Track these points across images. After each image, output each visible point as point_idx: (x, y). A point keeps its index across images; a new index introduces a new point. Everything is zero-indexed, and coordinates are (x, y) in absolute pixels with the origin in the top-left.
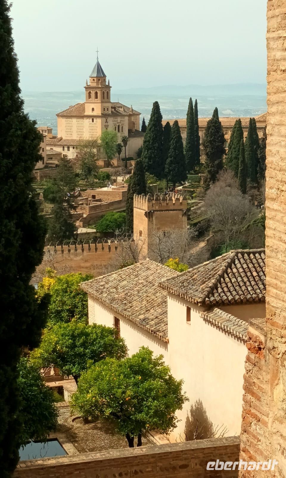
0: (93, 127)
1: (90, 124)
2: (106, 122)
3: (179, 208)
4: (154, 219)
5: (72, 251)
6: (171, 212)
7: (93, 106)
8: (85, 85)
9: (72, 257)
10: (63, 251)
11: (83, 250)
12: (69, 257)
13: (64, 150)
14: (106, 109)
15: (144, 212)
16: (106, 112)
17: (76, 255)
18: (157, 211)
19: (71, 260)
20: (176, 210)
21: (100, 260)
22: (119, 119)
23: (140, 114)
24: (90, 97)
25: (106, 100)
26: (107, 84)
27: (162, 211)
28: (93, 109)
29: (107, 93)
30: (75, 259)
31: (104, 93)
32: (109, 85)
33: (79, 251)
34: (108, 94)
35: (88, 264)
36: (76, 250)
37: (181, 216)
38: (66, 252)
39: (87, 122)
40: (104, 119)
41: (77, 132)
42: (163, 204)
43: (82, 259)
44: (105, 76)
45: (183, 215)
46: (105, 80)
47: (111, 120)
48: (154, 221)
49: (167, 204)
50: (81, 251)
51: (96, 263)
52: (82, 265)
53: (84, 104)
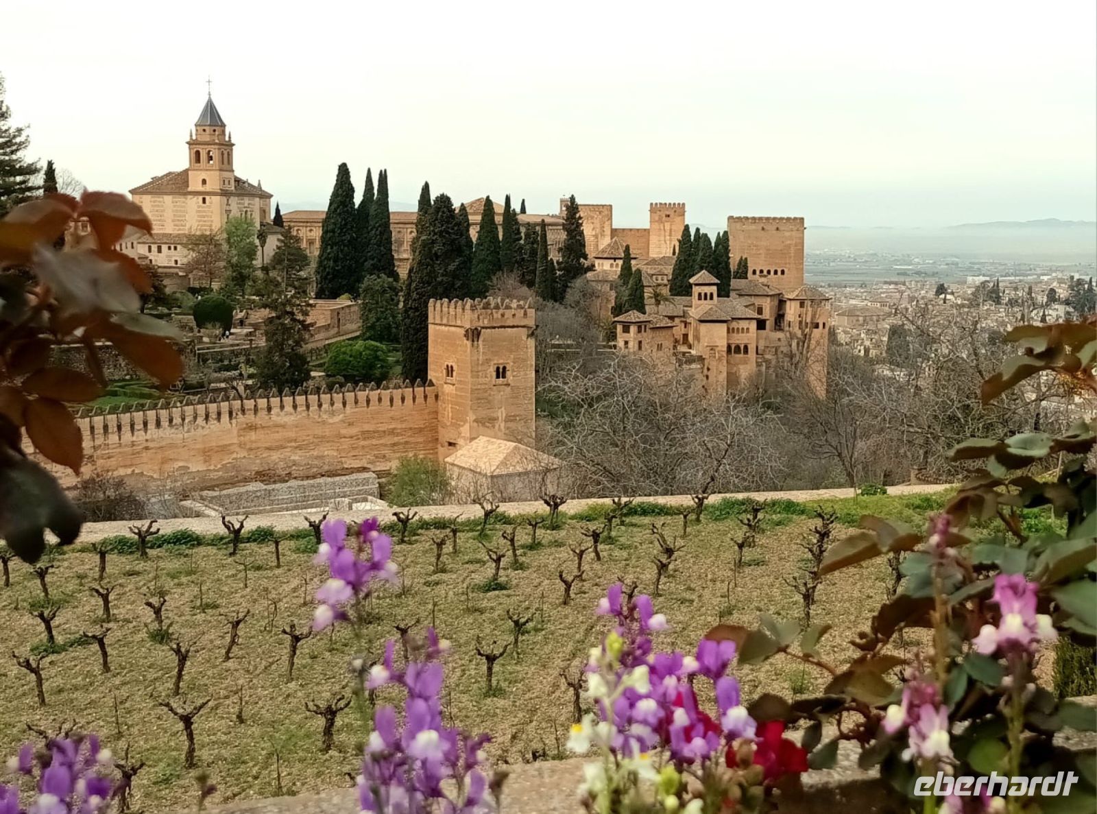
0: (204, 212)
1: (199, 207)
2: (228, 204)
3: (522, 324)
4: (480, 342)
5: (325, 406)
6: (509, 330)
7: (203, 175)
8: (188, 139)
9: (325, 416)
10: (308, 407)
11: (344, 404)
12: (320, 416)
13: (150, 250)
14: (226, 182)
15: (462, 331)
16: (227, 187)
17: (333, 414)
18: (486, 328)
19: (324, 422)
20: (518, 327)
21: (375, 421)
22: (246, 201)
23: (272, 196)
24: (198, 160)
25: (226, 166)
26: (227, 139)
27: (494, 328)
28: (204, 182)
29: (228, 154)
30: (331, 421)
31: (223, 154)
32: (230, 140)
33: (338, 405)
34: (230, 155)
35: (354, 431)
36: (332, 404)
37: (524, 338)
38: (314, 407)
39: (194, 202)
40: (225, 199)
41: (173, 221)
42: (495, 315)
43: (343, 421)
44: (223, 125)
45: (528, 336)
46: (223, 132)
47: (234, 201)
48: (481, 346)
49: (503, 315)
50: (341, 405)
51: (367, 427)
52: (343, 432)
53: (186, 171)
